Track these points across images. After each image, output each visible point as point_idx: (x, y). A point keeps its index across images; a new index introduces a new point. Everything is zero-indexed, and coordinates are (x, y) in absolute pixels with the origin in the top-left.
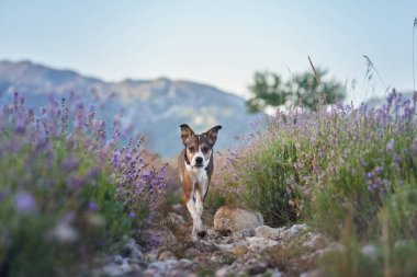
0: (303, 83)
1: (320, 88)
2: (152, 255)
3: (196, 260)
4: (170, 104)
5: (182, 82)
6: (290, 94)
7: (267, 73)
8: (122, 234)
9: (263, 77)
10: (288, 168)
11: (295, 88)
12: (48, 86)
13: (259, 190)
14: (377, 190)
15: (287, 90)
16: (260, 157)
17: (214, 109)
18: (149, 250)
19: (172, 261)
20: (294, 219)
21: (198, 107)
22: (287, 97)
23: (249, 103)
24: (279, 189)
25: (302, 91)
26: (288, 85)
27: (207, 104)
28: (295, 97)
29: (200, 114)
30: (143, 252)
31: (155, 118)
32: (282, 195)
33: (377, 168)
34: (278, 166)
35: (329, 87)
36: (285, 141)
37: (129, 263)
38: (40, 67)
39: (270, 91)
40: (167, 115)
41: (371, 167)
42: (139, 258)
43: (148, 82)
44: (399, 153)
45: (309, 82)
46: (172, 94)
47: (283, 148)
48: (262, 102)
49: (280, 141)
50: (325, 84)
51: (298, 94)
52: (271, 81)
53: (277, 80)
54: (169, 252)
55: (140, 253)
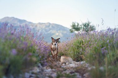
0: (85, 25)
2: (45, 68)
3: (56, 69)
4: (50, 29)
5: (53, 24)
6: (81, 28)
7: (75, 22)
8: (37, 62)
10: (81, 47)
12: (19, 24)
13: (73, 52)
14: (104, 53)
15: (81, 27)
16: (74, 43)
17: (61, 31)
18: (44, 67)
19: (50, 70)
20: (82, 60)
21: (57, 31)
23: (70, 30)
24: (78, 52)
25: (84, 27)
27: (59, 30)
28: (83, 29)
29: (58, 32)
30: (43, 67)
31: (46, 33)
32: (79, 54)
33: (104, 47)
34: (78, 46)
35: (92, 26)
36: (80, 40)
37: (39, 69)
38: (17, 19)
39: (76, 27)
40: (49, 32)
41: (103, 47)
42: (41, 68)
43: (44, 24)
44: (110, 43)
45: (86, 25)
46: (51, 27)
47: (80, 41)
48: (74, 30)
49: (79, 40)
50: (90, 26)
52: (76, 25)
53: (78, 24)
54: (49, 67)
55: (42, 67)
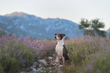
1: (98, 23)
4: (59, 25)
6: (90, 24)
9: (83, 20)
11: (92, 23)
22: (89, 25)
25: (93, 24)
26: (90, 22)
31: (55, 29)
39: (85, 23)
40: (58, 28)
45: (95, 22)
46: (60, 23)
48: (83, 26)
50: (100, 23)
51: (92, 25)
52: (85, 21)
53: (87, 21)
